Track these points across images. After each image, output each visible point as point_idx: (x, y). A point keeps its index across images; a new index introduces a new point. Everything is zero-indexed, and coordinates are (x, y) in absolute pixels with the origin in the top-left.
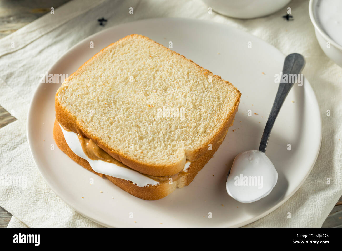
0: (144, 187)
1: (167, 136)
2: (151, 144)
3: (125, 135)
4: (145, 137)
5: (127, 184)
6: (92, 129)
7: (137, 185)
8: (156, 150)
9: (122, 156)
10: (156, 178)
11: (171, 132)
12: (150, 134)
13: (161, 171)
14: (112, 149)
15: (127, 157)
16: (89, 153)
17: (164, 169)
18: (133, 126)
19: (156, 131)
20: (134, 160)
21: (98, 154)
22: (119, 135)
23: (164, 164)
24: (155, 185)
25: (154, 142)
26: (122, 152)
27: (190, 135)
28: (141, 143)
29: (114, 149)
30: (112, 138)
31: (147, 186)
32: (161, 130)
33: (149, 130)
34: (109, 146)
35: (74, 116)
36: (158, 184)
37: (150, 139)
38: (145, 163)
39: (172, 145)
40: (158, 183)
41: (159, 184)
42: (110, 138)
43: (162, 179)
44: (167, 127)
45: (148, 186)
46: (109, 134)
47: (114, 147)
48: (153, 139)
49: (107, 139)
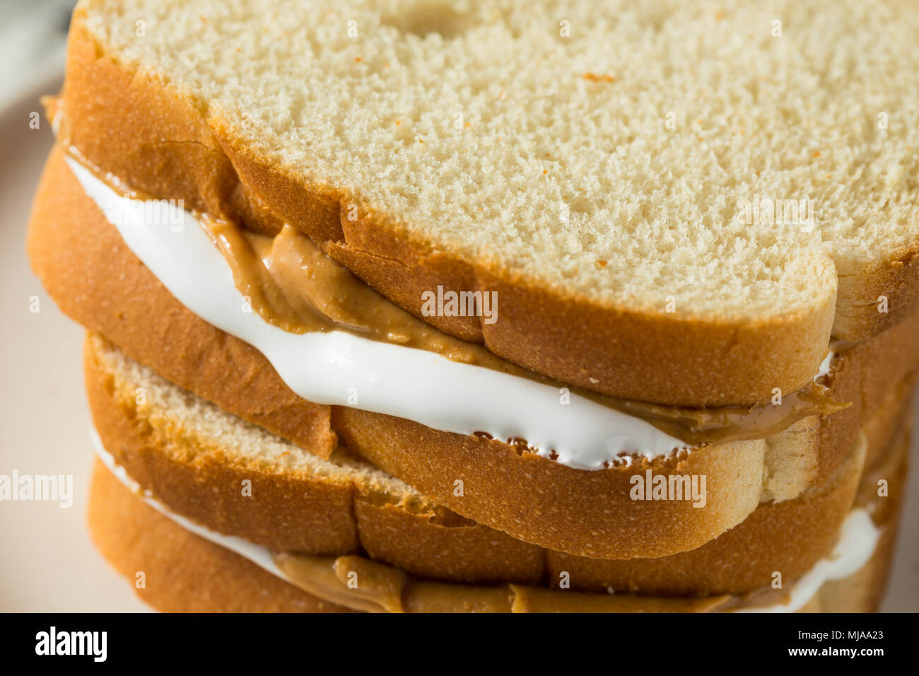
0: (603, 467)
1: (720, 201)
2: (643, 231)
3: (489, 190)
4: (602, 204)
6: (307, 157)
7: (564, 459)
8: (675, 257)
9: (494, 274)
11: (732, 183)
12: (623, 189)
14: (433, 245)
15: (527, 280)
17: (734, 342)
18: (525, 156)
19: (652, 176)
20: (564, 288)
22: (458, 186)
23: (736, 316)
24: (663, 457)
25: (657, 223)
26: (491, 254)
27: (836, 195)
28: (583, 225)
29: (445, 242)
30: (423, 196)
31: (620, 460)
32: (678, 175)
33: (614, 172)
34: (410, 227)
35: (194, 99)
37: (632, 209)
38: (633, 307)
39: (753, 239)
40: (680, 445)
42: (413, 200)
44: (710, 164)
45: (625, 462)
46: (401, 182)
47: (445, 236)
48: (646, 212)
49: (398, 204)
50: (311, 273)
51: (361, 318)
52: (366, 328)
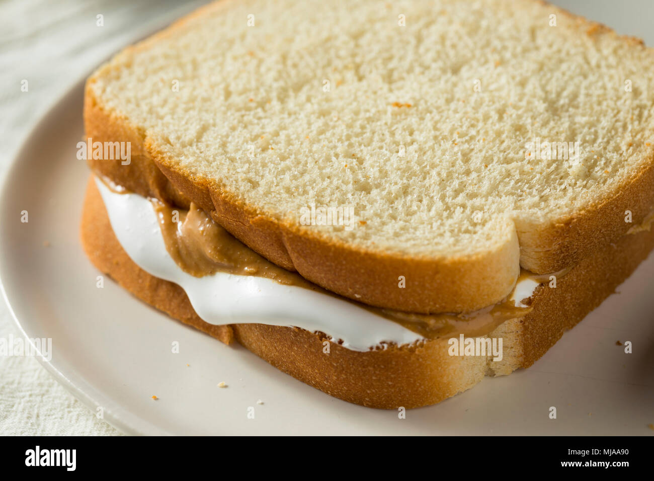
0: (369, 350)
1: (455, 184)
2: (399, 204)
3: (307, 177)
4: (378, 186)
5: (310, 346)
6: (196, 161)
7: (346, 345)
8: (414, 220)
9: (290, 229)
10: (413, 318)
12: (394, 176)
13: (427, 285)
14: (258, 213)
15: (309, 233)
16: (184, 252)
18: (337, 156)
19: (416, 168)
20: (331, 239)
21: (216, 247)
22: (287, 177)
23: (438, 256)
24: (408, 345)
25: (409, 198)
26: (291, 218)
28: (360, 199)
29: (265, 210)
30: (262, 183)
31: (380, 346)
32: (433, 167)
33: (392, 165)
34: (247, 202)
35: (139, 129)
36: (418, 341)
37: (394, 189)
38: (372, 250)
39: (469, 208)
40: (421, 338)
41: (421, 341)
42: (254, 185)
43: (432, 322)
44: (456, 160)
45: (383, 347)
46: (252, 175)
47: (266, 207)
48: (405, 191)
49: (245, 186)
50: (203, 231)
51: (230, 259)
52: (233, 264)
